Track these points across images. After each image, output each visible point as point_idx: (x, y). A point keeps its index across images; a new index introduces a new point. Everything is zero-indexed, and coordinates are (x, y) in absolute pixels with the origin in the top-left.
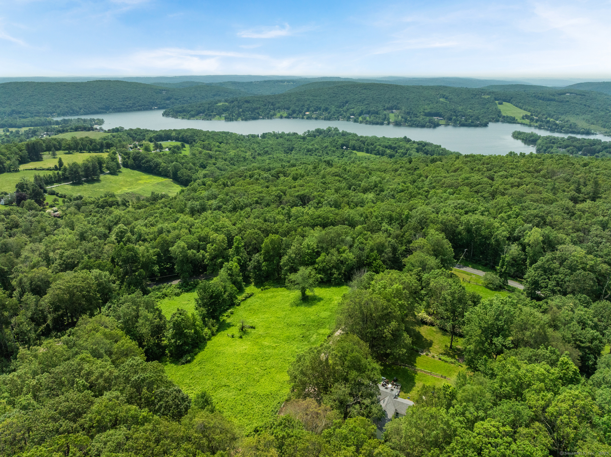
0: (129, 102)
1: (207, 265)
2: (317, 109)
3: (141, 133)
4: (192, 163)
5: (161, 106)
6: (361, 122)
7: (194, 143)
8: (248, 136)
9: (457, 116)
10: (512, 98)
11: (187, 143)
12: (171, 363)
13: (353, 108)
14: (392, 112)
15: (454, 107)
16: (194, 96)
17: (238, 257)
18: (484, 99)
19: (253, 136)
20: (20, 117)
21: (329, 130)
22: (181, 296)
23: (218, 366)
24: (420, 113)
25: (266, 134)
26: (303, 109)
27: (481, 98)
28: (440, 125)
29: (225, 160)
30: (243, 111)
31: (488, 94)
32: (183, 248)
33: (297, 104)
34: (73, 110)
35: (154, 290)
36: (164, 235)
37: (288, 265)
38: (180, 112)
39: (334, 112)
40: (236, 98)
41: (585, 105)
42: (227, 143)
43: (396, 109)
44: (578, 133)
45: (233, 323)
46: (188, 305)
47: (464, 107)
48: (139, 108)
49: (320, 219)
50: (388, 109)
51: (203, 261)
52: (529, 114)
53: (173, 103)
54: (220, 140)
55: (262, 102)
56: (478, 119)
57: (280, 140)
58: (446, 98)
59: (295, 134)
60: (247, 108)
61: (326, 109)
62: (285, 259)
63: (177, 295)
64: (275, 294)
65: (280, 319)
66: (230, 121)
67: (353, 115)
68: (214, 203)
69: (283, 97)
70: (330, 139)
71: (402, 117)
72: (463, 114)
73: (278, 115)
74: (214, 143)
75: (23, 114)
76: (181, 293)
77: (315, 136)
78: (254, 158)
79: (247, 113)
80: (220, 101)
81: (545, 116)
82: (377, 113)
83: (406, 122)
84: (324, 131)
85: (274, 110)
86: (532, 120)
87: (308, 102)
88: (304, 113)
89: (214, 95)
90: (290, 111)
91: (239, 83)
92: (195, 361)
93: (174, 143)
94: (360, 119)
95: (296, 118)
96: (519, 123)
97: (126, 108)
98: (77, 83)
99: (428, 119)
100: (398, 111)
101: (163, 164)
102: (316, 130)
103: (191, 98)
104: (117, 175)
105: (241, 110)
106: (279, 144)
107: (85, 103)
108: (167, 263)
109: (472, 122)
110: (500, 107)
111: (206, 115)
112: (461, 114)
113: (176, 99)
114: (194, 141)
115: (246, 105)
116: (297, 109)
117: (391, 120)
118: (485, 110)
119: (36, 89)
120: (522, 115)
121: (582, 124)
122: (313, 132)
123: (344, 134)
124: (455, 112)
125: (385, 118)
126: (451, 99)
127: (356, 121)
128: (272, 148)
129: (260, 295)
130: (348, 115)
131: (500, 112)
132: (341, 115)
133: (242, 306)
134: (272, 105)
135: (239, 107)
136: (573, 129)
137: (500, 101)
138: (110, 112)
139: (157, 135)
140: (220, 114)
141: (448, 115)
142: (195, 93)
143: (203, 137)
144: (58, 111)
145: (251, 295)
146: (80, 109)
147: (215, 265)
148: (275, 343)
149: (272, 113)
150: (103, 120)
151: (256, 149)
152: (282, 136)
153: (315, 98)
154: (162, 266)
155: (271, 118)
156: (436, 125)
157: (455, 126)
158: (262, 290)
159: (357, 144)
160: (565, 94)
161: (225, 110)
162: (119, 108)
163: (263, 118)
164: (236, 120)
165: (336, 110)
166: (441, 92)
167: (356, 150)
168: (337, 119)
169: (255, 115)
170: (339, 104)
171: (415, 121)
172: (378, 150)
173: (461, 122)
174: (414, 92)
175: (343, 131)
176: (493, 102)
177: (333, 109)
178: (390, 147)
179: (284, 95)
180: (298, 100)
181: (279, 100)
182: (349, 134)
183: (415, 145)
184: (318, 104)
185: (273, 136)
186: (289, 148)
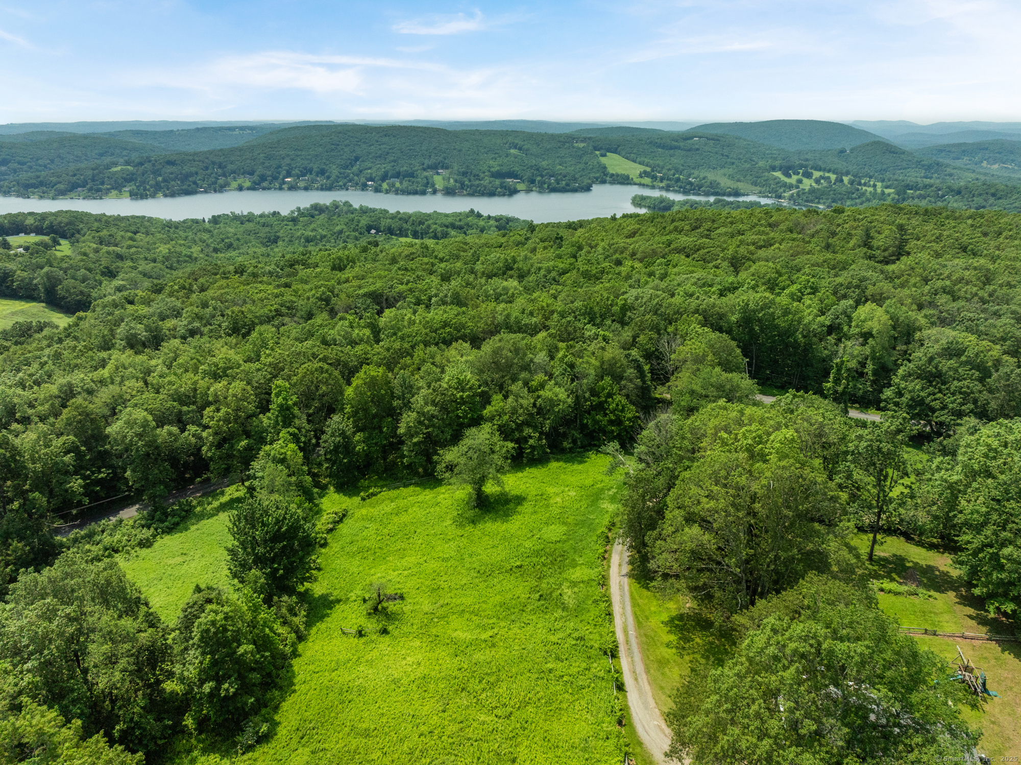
1: (211, 459)
2: (306, 171)
4: (85, 269)
6: (387, 192)
7: (77, 236)
8: (185, 221)
9: (542, 176)
10: (618, 146)
11: (64, 236)
12: (205, 751)
13: (370, 168)
14: (438, 174)
15: (534, 161)
16: (59, 156)
17: (291, 430)
18: (579, 148)
19: (196, 222)
21: (336, 205)
22: (156, 545)
23: (366, 734)
24: (484, 172)
25: (219, 216)
26: (279, 173)
27: (574, 147)
28: (519, 191)
29: (154, 261)
30: (164, 181)
31: (582, 141)
32: (145, 424)
33: (267, 164)
35: (75, 540)
36: (79, 400)
37: (417, 434)
38: (34, 186)
39: (338, 177)
40: (147, 157)
41: (722, 155)
42: (147, 233)
43: (442, 168)
44: (724, 195)
45: (336, 594)
46: (185, 567)
47: (550, 161)
49: (448, 329)
50: (430, 167)
51: (199, 449)
52: (648, 169)
53: (15, 171)
54: (133, 228)
55: (200, 164)
56: (575, 180)
57: (249, 226)
58: (520, 149)
59: (275, 214)
60: (172, 173)
61: (322, 172)
62: (408, 420)
63: (145, 544)
64: (401, 503)
65: (452, 562)
66: (143, 198)
67: (371, 179)
68: (181, 324)
69: (239, 153)
70: (343, 220)
71: (456, 181)
72: (551, 173)
73: (234, 184)
74: (122, 233)
76: (154, 536)
77: (313, 217)
79: (173, 183)
80: (115, 164)
81: (672, 172)
82: (412, 175)
83: (463, 188)
84: (327, 208)
85: (224, 175)
86: (654, 178)
87: (287, 161)
88: (283, 179)
89: (101, 155)
90: (256, 178)
91: (147, 132)
92: (282, 731)
93: (33, 238)
94: (385, 186)
95: (269, 189)
96: (635, 184)
99: (497, 182)
100: (448, 171)
101: (20, 274)
102: (312, 206)
103: (52, 161)
105: (160, 179)
106: (248, 233)
108: (99, 468)
109: (567, 185)
110: (603, 160)
111: (90, 190)
112: (548, 173)
113: (20, 163)
114: (78, 232)
115: (170, 169)
116: (269, 173)
117: (437, 186)
118: (582, 166)
120: (639, 172)
121: (725, 183)
122: (308, 210)
123: (364, 211)
124: (538, 170)
125: (428, 183)
126: (528, 150)
127: (377, 190)
128: (238, 240)
129: (364, 511)
130: (363, 180)
131: (605, 168)
132: (350, 181)
133: (334, 546)
134: (220, 167)
135: (156, 173)
136: (714, 189)
137: (603, 152)
140: (118, 187)
141: (528, 174)
142: (61, 151)
143: (96, 224)
145: (344, 515)
147: (230, 456)
148: (484, 628)
149: (221, 181)
151: (208, 242)
152: (250, 218)
153: (299, 153)
154: (88, 477)
155: (222, 192)
156: (512, 192)
157: (541, 191)
158: (363, 499)
159: (395, 225)
160: (692, 138)
161: (130, 178)
163: (206, 192)
164: (153, 196)
165: (341, 173)
166: (510, 139)
167: (396, 235)
168: (345, 187)
169: (189, 186)
170: (343, 162)
171: (478, 186)
172: (435, 232)
173: (549, 185)
174: (467, 141)
175: (361, 207)
176: (591, 153)
177: (334, 171)
178: (453, 226)
179: (240, 149)
180: (269, 158)
181: (233, 158)
182: (374, 210)
183: (492, 222)
184: (306, 162)
185: (233, 219)
186: (269, 238)
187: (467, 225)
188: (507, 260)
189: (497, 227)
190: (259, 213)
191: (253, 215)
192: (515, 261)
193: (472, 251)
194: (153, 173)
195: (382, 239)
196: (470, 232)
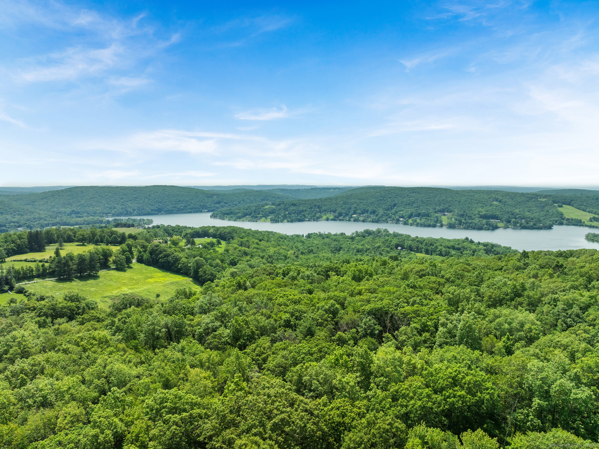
0: (181, 205)
2: (365, 211)
3: (179, 229)
4: (221, 260)
5: (210, 209)
6: (411, 225)
7: (231, 240)
8: (292, 236)
9: (516, 219)
10: (572, 201)
11: (224, 239)
13: (402, 211)
14: (444, 215)
15: (510, 209)
16: (243, 200)
18: (542, 202)
19: (298, 236)
20: (76, 217)
21: (379, 231)
24: (475, 215)
25: (312, 234)
26: (349, 212)
27: (538, 201)
28: (499, 228)
29: (262, 258)
30: (289, 214)
31: (544, 197)
33: (343, 207)
34: (127, 212)
38: (228, 214)
39: (382, 215)
40: (283, 202)
42: (267, 241)
43: (448, 212)
47: (521, 209)
48: (190, 210)
50: (440, 211)
52: (596, 216)
53: (222, 206)
54: (261, 238)
55: (309, 206)
56: (540, 221)
57: (327, 240)
58: (500, 202)
59: (342, 234)
60: (293, 210)
61: (374, 212)
66: (276, 222)
67: (402, 217)
69: (329, 201)
70: (382, 240)
71: (456, 220)
72: (522, 217)
73: (325, 217)
74: (253, 240)
75: (81, 214)
77: (364, 237)
78: (297, 257)
79: (293, 215)
80: (267, 205)
82: (428, 215)
83: (460, 224)
84: (374, 232)
85: (320, 212)
87: (355, 205)
88: (351, 216)
89: (262, 200)
90: (336, 214)
91: (287, 190)
93: (210, 240)
94: (410, 221)
95: (343, 220)
96: (587, 226)
97: (177, 211)
98: (135, 187)
99: (484, 221)
100: (451, 214)
101: (184, 260)
102: (365, 231)
103: (240, 203)
104: (125, 271)
105: (287, 212)
106: (325, 244)
107: (140, 205)
109: (534, 225)
110: (560, 209)
111: (252, 217)
112: (520, 217)
113: (225, 203)
114: (233, 238)
115: (292, 208)
116: (344, 212)
117: (443, 222)
118: (544, 213)
119: (97, 192)
120: (589, 218)
122: (362, 233)
123: (395, 235)
124: (513, 214)
125: (438, 220)
126: (505, 202)
127: (405, 223)
128: (318, 248)
130: (397, 217)
131: (562, 214)
132: (390, 217)
134: (318, 208)
135: (286, 210)
137: (559, 204)
138: (162, 214)
139: (194, 232)
140: (266, 216)
141: (506, 217)
142: (245, 198)
143: (243, 234)
144: (113, 212)
146: (134, 210)
149: (318, 215)
150: (152, 220)
151: (300, 248)
152: (328, 236)
153: (362, 201)
155: (317, 221)
156: (495, 228)
157: (515, 228)
159: (414, 245)
161: (272, 212)
162: (171, 211)
163: (309, 220)
164: (282, 222)
165: (384, 213)
166: (493, 196)
167: (414, 251)
168: (386, 221)
169: (301, 217)
170: (386, 207)
171: (471, 223)
172: (440, 251)
173: (521, 224)
174: (464, 196)
175: (394, 233)
176: (551, 205)
177: (381, 212)
178: (453, 248)
179: (330, 199)
180: (345, 203)
181: (326, 203)
182: (401, 235)
183: (481, 247)
184: (365, 206)
185: (319, 236)
186: (336, 248)
187: (464, 247)
188: (515, 286)
189: (485, 250)
190: (334, 233)
191: (331, 234)
192: (524, 289)
193: (476, 273)
194: (285, 209)
195: (405, 253)
196: (465, 252)
